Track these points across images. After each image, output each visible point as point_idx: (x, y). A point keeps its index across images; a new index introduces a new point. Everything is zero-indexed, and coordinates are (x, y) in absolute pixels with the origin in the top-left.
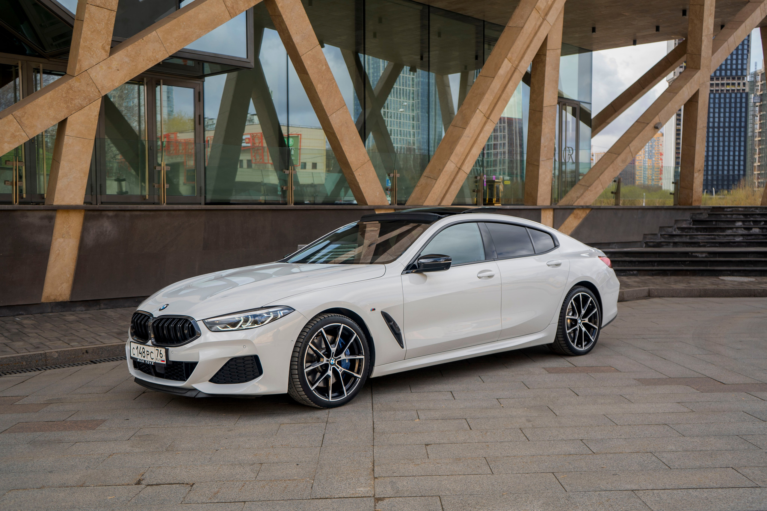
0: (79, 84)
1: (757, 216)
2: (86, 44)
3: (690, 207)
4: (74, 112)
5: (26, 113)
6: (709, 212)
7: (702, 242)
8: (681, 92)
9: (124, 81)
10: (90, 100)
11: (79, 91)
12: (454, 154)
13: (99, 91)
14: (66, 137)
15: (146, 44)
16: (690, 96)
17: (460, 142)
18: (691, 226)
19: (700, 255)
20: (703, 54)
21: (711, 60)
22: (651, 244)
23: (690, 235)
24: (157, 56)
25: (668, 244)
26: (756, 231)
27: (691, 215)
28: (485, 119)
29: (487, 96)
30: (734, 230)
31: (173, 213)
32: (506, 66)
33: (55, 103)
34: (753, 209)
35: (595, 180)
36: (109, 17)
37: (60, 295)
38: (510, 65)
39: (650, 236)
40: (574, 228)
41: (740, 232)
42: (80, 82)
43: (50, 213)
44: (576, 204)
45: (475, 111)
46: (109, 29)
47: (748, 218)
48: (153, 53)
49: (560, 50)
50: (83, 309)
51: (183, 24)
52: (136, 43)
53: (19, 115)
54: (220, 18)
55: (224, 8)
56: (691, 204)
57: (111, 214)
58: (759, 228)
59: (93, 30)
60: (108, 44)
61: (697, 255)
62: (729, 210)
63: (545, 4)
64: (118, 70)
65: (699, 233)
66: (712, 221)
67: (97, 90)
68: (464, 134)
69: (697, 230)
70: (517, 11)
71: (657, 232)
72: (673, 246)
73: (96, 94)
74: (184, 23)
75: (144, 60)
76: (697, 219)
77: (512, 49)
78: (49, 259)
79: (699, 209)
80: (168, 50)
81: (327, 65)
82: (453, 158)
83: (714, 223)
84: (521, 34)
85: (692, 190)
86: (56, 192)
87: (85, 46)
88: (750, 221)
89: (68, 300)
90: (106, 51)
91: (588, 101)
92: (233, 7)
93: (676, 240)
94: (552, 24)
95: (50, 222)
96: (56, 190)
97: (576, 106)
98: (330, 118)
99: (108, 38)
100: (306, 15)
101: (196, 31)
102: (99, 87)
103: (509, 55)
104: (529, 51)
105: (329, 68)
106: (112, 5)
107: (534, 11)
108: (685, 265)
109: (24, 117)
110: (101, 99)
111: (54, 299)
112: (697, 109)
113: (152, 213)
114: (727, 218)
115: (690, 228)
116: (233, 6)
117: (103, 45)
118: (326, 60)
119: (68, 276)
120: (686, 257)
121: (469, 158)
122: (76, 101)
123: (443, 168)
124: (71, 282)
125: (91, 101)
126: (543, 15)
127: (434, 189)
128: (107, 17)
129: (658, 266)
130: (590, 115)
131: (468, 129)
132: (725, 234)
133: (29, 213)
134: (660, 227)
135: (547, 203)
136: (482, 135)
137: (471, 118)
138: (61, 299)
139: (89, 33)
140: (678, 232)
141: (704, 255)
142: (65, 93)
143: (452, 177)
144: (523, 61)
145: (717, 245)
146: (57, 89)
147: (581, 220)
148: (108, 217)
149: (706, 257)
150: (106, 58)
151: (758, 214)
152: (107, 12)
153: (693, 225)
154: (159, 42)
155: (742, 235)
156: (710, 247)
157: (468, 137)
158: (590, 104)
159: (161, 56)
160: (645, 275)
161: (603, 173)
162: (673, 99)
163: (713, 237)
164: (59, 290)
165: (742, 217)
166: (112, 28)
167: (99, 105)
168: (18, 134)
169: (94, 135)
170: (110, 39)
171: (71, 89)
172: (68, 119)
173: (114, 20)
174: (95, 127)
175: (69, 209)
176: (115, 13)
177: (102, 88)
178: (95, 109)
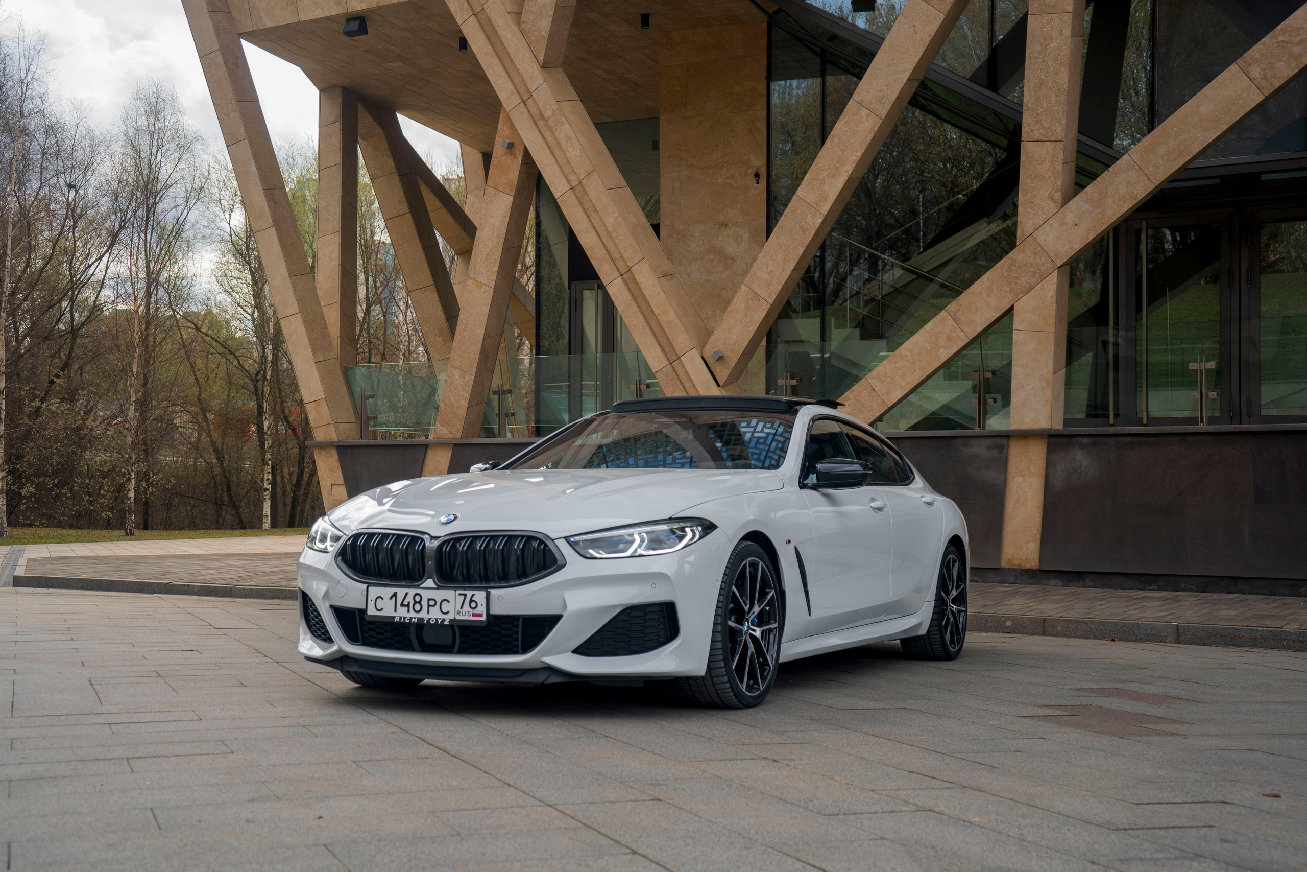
0: (1023, 255)
2: (1027, 199)
4: (1021, 295)
5: (961, 306)
9: (1088, 239)
10: (1041, 276)
11: (1025, 265)
13: (1052, 260)
14: (1014, 332)
15: (1115, 177)
24: (1135, 192)
33: (995, 286)
36: (1055, 151)
37: (1027, 559)
42: (1024, 253)
43: (999, 441)
46: (1056, 168)
48: (1127, 188)
50: (1060, 583)
51: (1173, 131)
52: (1099, 179)
53: (953, 310)
54: (1241, 101)
55: (1247, 82)
57: (1085, 441)
59: (1034, 176)
60: (1057, 191)
64: (1076, 225)
67: (1050, 260)
73: (1049, 265)
74: (1175, 129)
75: (1114, 202)
78: (1004, 507)
80: (1152, 178)
86: (1012, 410)
87: (1026, 201)
89: (1039, 569)
90: (1055, 202)
92: (1265, 78)
95: (1000, 453)
96: (1011, 407)
99: (1056, 182)
101: (1199, 135)
102: (1052, 255)
106: (1057, 133)
109: (959, 311)
110: (1056, 271)
111: (1019, 565)
113: (1151, 439)
116: (1265, 75)
117: (1050, 193)
119: (1036, 532)
122: (1023, 280)
124: (1039, 542)
125: (1043, 277)
128: (1051, 152)
133: (973, 441)
138: (1028, 566)
139: (1029, 181)
142: (1007, 271)
146: (995, 267)
148: (1082, 446)
150: (1057, 210)
152: (1050, 146)
154: (1136, 169)
159: (1142, 190)
164: (1024, 551)
166: (1060, 167)
167: (1055, 280)
168: (954, 334)
169: (1053, 325)
170: (1059, 183)
171: (1013, 264)
172: (1015, 308)
173: (1062, 154)
174: (1053, 313)
175: (1026, 435)
176: (1063, 143)
177: (1057, 255)
178: (1049, 287)
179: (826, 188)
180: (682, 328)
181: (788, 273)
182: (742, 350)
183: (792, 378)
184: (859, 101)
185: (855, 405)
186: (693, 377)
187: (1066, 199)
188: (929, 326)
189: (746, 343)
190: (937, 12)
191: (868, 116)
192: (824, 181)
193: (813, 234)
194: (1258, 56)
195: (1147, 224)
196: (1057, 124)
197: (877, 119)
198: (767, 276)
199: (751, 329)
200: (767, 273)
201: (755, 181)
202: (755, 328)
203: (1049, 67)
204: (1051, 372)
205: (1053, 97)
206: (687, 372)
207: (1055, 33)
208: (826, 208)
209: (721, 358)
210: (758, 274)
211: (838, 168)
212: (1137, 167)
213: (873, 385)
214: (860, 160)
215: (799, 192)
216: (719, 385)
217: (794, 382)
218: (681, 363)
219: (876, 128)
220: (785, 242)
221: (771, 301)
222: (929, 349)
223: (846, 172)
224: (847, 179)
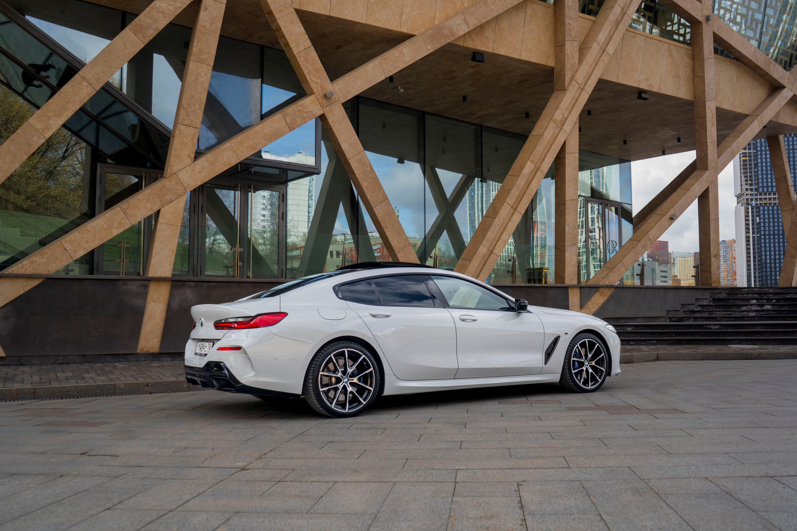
0: (170, 183)
1: (770, 295)
2: (176, 154)
3: (709, 287)
4: (166, 205)
5: (130, 206)
6: (727, 291)
7: (719, 317)
8: (692, 189)
10: (178, 196)
11: (170, 189)
12: (485, 239)
14: (159, 224)
15: (222, 153)
16: (701, 193)
17: (491, 229)
18: (712, 304)
19: (713, 327)
20: (710, 157)
21: (717, 162)
22: (674, 319)
23: (709, 311)
24: (231, 162)
25: (688, 319)
26: (768, 307)
27: (711, 294)
28: (513, 210)
29: (513, 191)
30: (749, 306)
31: (242, 284)
32: (529, 167)
33: (151, 198)
34: (767, 289)
35: (619, 263)
36: (194, 132)
37: (152, 347)
38: (533, 166)
39: (672, 312)
40: (600, 304)
41: (754, 308)
43: (145, 282)
44: (601, 283)
45: (503, 204)
46: (194, 142)
47: (762, 297)
48: (227, 159)
49: (578, 154)
50: (169, 359)
52: (215, 152)
53: (125, 207)
54: (281, 131)
55: (284, 124)
56: (711, 285)
57: (192, 284)
58: (771, 305)
59: (181, 143)
60: (193, 153)
61: (711, 327)
62: (746, 290)
63: (561, 116)
64: (200, 173)
65: (718, 310)
66: (730, 299)
67: (184, 188)
68: (494, 223)
69: (716, 306)
70: (539, 123)
71: (679, 309)
72: (694, 321)
73: (183, 191)
75: (220, 164)
76: (716, 298)
77: (533, 153)
78: (144, 319)
79: (717, 289)
80: (239, 157)
81: (371, 166)
82: (484, 242)
83: (731, 301)
84: (541, 140)
85: (711, 272)
86: (151, 266)
88: (763, 299)
89: (158, 352)
90: (191, 158)
91: (629, 203)
92: (292, 123)
93: (697, 315)
94: (568, 133)
95: (145, 290)
96: (151, 265)
97: (618, 207)
98: (374, 209)
100: (352, 127)
101: (262, 141)
102: (185, 186)
103: (531, 158)
104: (549, 155)
105: (373, 169)
106: (197, 124)
107: (552, 122)
108: (700, 336)
109: (128, 209)
111: (147, 351)
112: (709, 203)
113: (224, 284)
114: (744, 297)
115: (710, 306)
116: (292, 122)
117: (189, 154)
118: (370, 162)
119: (158, 333)
120: (701, 329)
121: (499, 243)
122: (168, 196)
123: (477, 251)
124: (160, 338)
125: (178, 197)
126: (560, 125)
127: (469, 268)
128: (192, 133)
129: (675, 336)
130: (631, 214)
131: (497, 218)
132: (740, 310)
133: (129, 282)
134: (682, 304)
135: (575, 282)
136: (510, 223)
137: (500, 209)
138: (152, 351)
139: (179, 145)
140: (699, 309)
141: (717, 327)
142: (159, 190)
143: (485, 259)
144: (544, 162)
145: (733, 319)
146: (153, 187)
147: (607, 297)
149: (719, 329)
150: (191, 163)
151: (771, 293)
152: (192, 130)
153: (713, 303)
154: (232, 151)
155: (755, 311)
156: (726, 321)
157: (498, 225)
158: (631, 205)
159: (234, 162)
160: (663, 344)
161: (625, 257)
162: (686, 195)
163: (729, 312)
164: (151, 343)
165: (757, 296)
166: (196, 141)
167: (185, 199)
168: (123, 221)
169: (181, 222)
170: (193, 149)
171: (164, 187)
172: (161, 211)
173: (198, 135)
174: (181, 216)
175: (159, 280)
176: (199, 130)
177: (188, 186)
178: (182, 202)
179: (51, 122)
184: (83, 76)
185: (50, 257)
187: (196, 158)
190: (140, 42)
191: (87, 86)
192: (50, 118)
194: (290, 113)
196: (198, 119)
197: (93, 90)
203: (197, 90)
205: (198, 105)
207: (203, 74)
208: (48, 135)
213: (65, 246)
219: (92, 95)
222: (106, 228)
223: (67, 116)
224: (66, 120)
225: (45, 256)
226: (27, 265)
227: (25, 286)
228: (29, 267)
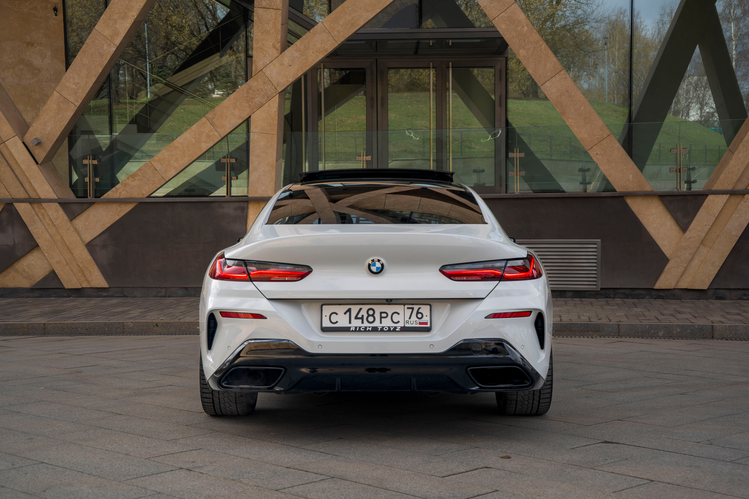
2: (258, 46)
4: (256, 110)
5: (216, 115)
9: (297, 75)
10: (268, 97)
11: (258, 90)
13: (275, 88)
14: (251, 133)
15: (314, 36)
24: (326, 47)
33: (238, 103)
36: (276, 16)
42: (257, 82)
43: (242, 204)
46: (277, 27)
48: (321, 44)
51: (348, 10)
52: (304, 37)
53: (210, 117)
59: (263, 31)
60: (278, 42)
64: (290, 66)
67: (274, 87)
73: (273, 91)
74: (350, 9)
75: (313, 52)
80: (336, 39)
86: (250, 185)
87: (258, 47)
90: (277, 49)
95: (243, 213)
99: (277, 37)
101: (363, 14)
102: (275, 84)
106: (277, 4)
109: (214, 118)
110: (278, 95)
117: (273, 44)
122: (256, 100)
125: (269, 99)
128: (274, 16)
133: (224, 205)
139: (260, 34)
142: (246, 94)
146: (238, 90)
150: (278, 55)
152: (273, 12)
154: (327, 33)
159: (330, 46)
166: (279, 27)
167: (277, 101)
168: (211, 134)
169: (276, 130)
170: (279, 37)
171: (250, 89)
172: (252, 117)
173: (280, 18)
174: (276, 122)
175: (259, 200)
176: (281, 11)
177: (278, 84)
178: (274, 105)
179: (117, 26)
180: (6, 121)
181: (90, 85)
182: (56, 139)
183: (94, 159)
185: (142, 179)
186: (16, 157)
187: (283, 49)
188: (194, 127)
189: (59, 133)
192: (116, 22)
193: (109, 58)
195: (324, 65)
198: (74, 86)
199: (62, 123)
200: (74, 84)
201: (54, 14)
202: (66, 123)
204: (275, 160)
206: (11, 153)
208: (118, 41)
209: (39, 144)
210: (67, 84)
211: (126, 13)
212: (327, 31)
213: (155, 166)
214: (142, 8)
215: (97, 27)
216: (37, 163)
217: (95, 162)
218: (6, 145)
220: (87, 62)
221: (78, 104)
222: (194, 142)
223: (133, 16)
224: (133, 21)
225: (136, 178)
226: (120, 188)
227: (120, 212)
228: (123, 190)
